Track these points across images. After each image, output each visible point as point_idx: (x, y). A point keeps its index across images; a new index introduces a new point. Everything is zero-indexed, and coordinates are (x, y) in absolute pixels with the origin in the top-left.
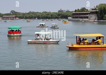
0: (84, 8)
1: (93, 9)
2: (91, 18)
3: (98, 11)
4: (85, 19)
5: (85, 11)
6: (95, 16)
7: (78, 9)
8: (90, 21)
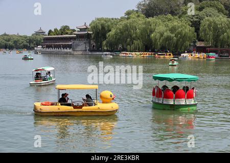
0: (66, 26)
1: (81, 30)
2: (76, 48)
3: (92, 32)
4: (65, 50)
5: (67, 33)
6: (85, 43)
7: (56, 30)
8: (75, 53)
